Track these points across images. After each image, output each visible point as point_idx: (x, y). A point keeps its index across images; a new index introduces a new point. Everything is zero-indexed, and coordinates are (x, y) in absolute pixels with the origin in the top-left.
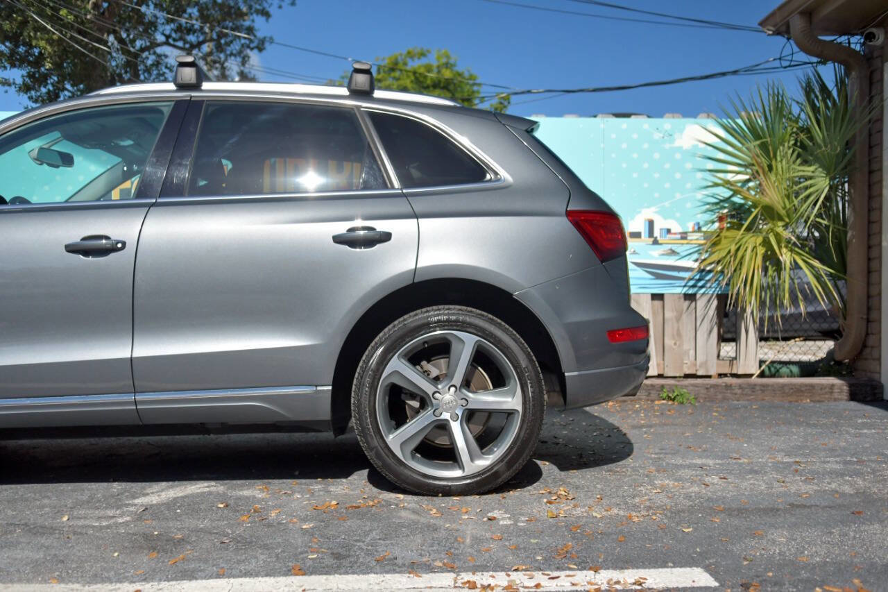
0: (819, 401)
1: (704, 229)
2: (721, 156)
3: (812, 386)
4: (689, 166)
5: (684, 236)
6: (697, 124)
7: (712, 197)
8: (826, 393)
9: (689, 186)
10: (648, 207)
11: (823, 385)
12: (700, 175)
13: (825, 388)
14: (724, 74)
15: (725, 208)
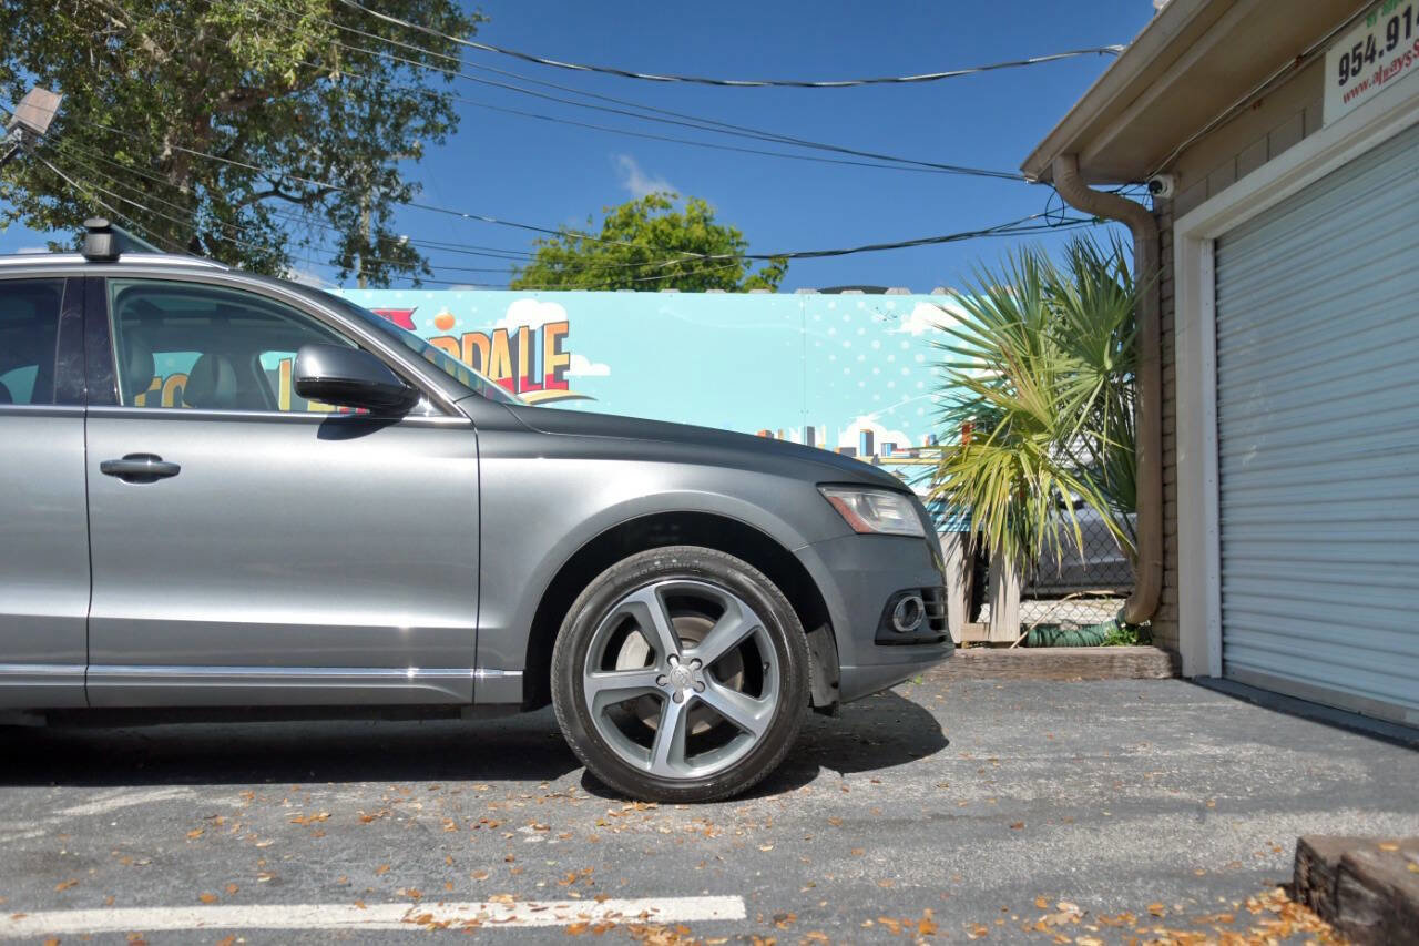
0: (1094, 679)
1: (942, 444)
2: (964, 345)
3: (1084, 658)
4: (920, 358)
5: (915, 453)
6: (932, 302)
7: (954, 399)
8: (1104, 668)
9: (920, 385)
10: (866, 414)
11: (1098, 656)
12: (936, 370)
13: (1103, 660)
14: (970, 235)
15: (971, 414)
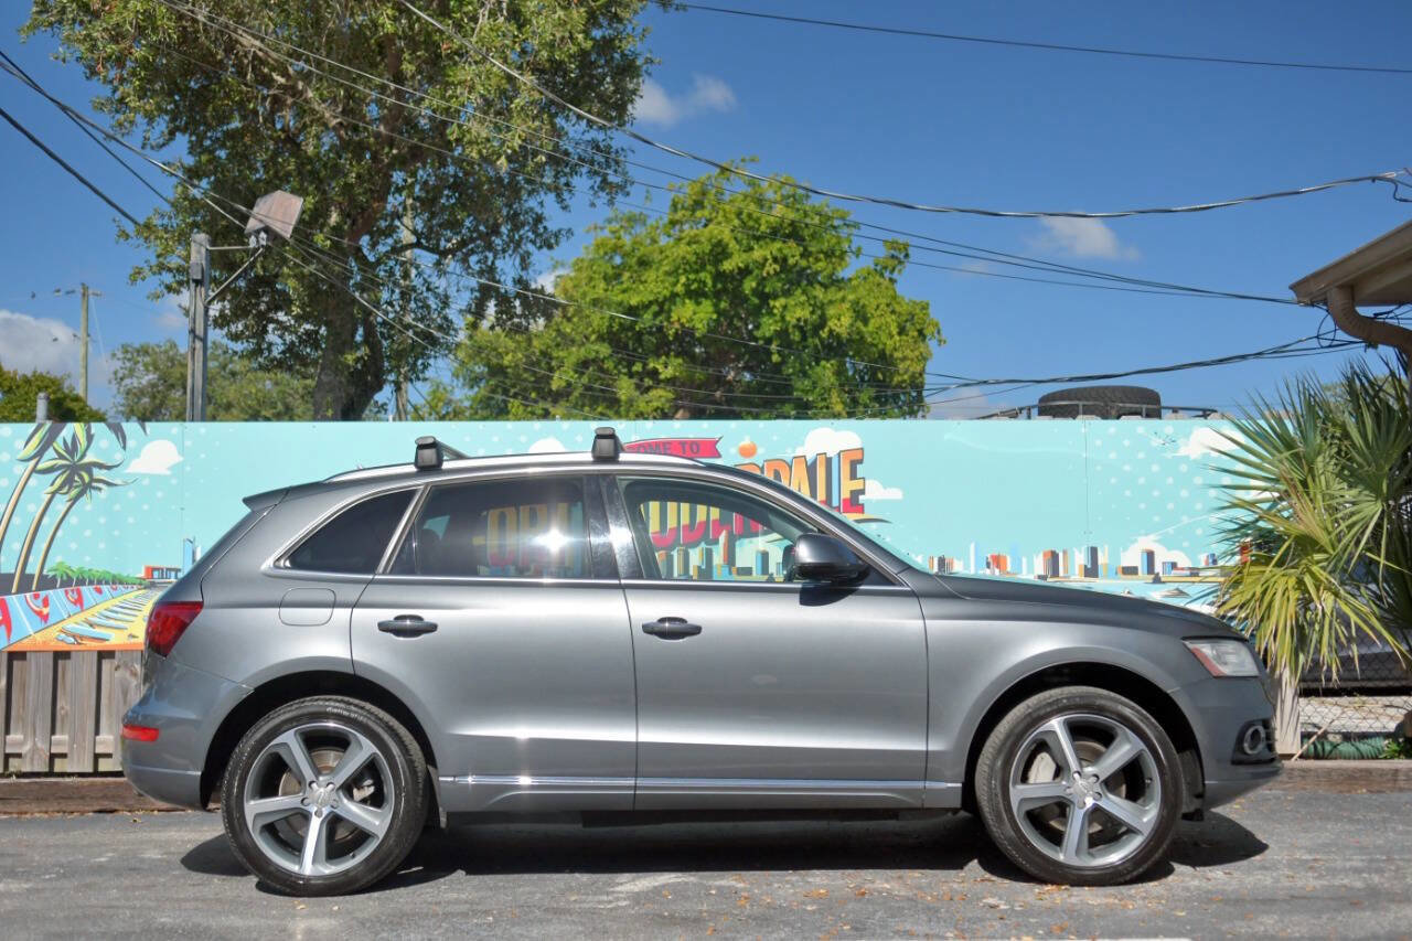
0: (1379, 792)
1: (1221, 563)
2: (1241, 467)
3: (1369, 772)
4: (1198, 480)
5: (1194, 572)
6: (1208, 426)
7: (1231, 521)
8: (1388, 780)
9: (1199, 506)
10: (1147, 534)
11: (1383, 770)
12: (1213, 493)
13: (1387, 774)
14: (1243, 357)
15: (1247, 535)
